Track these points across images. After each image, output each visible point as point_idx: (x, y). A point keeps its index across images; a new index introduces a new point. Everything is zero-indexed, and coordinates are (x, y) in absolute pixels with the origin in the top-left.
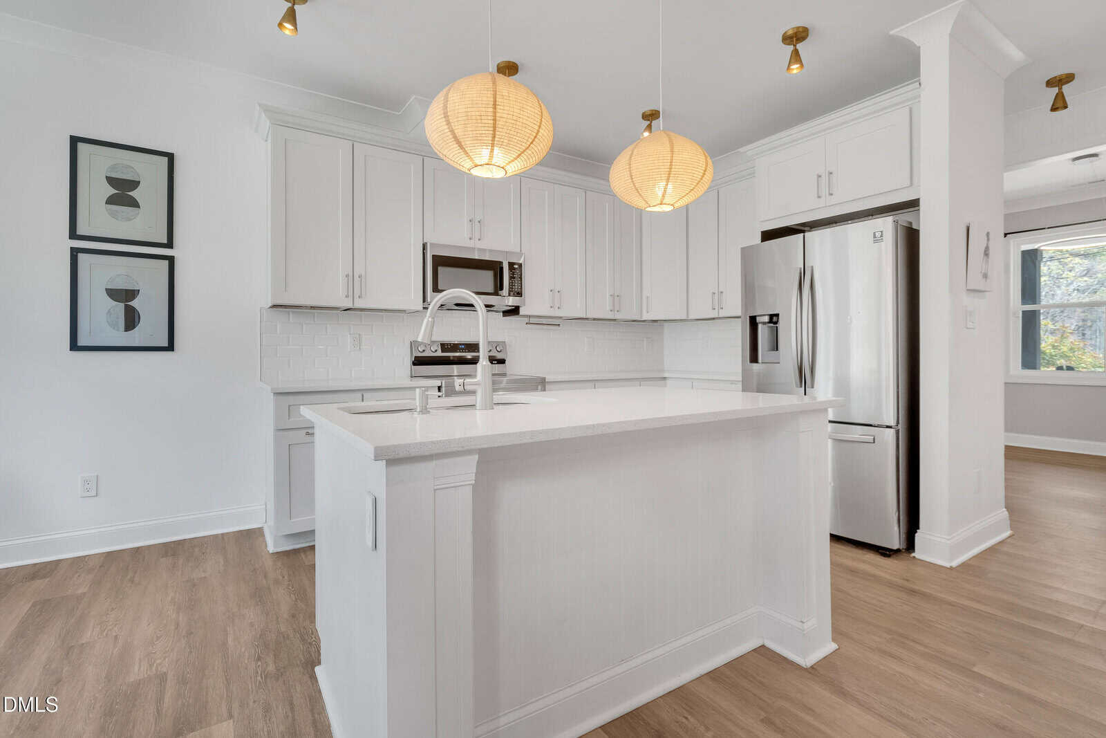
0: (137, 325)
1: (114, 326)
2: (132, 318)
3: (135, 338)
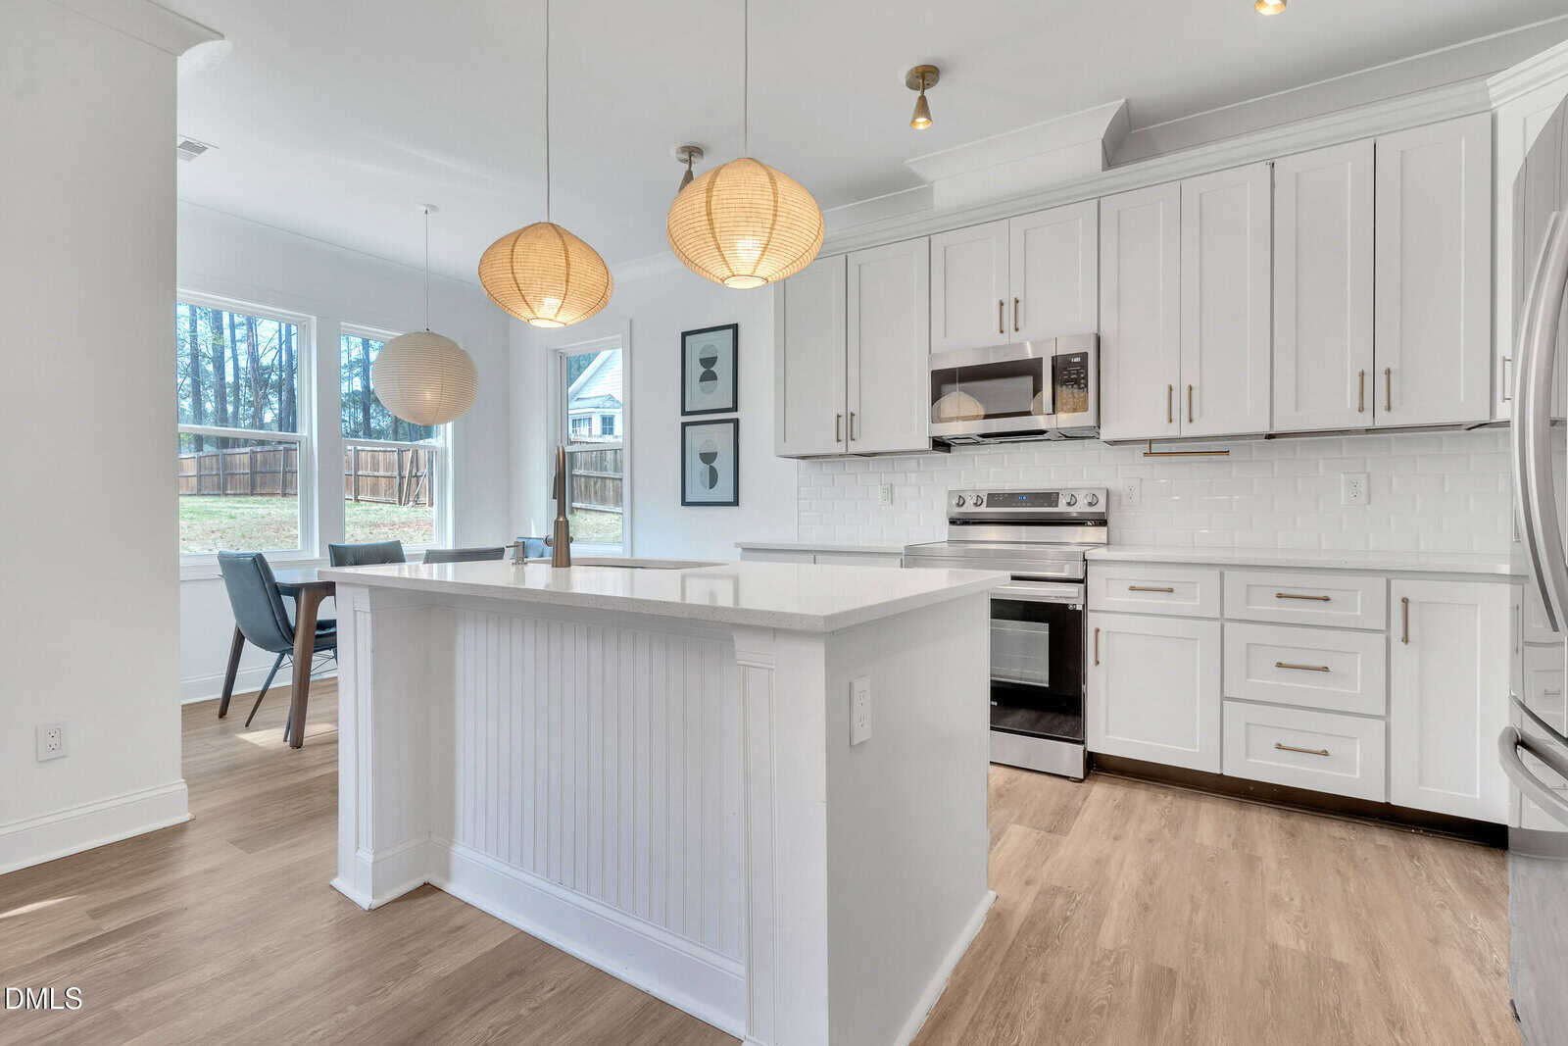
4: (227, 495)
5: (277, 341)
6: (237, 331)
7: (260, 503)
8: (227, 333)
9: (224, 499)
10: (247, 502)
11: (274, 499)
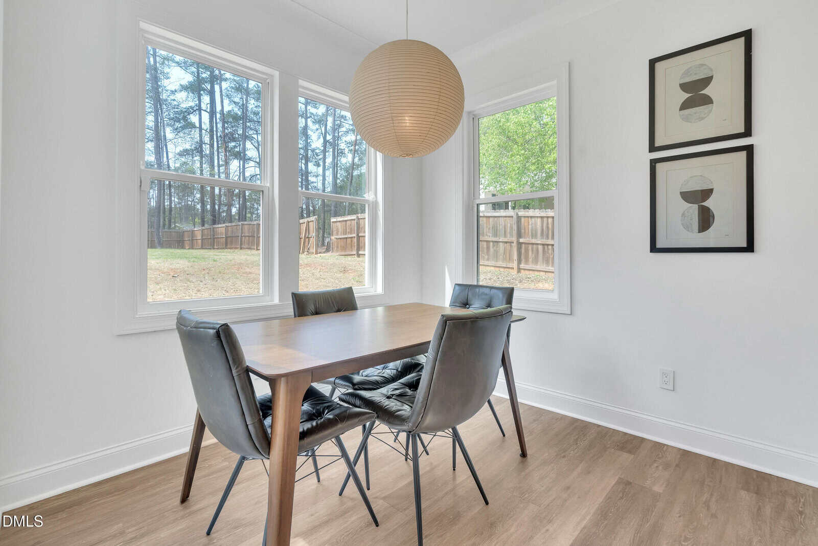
0: (712, 225)
1: (688, 227)
2: (706, 220)
3: (710, 238)
4: (214, 249)
5: (239, 171)
6: (221, 168)
7: (229, 252)
8: (216, 168)
9: (212, 251)
10: (223, 252)
11: (236, 251)
